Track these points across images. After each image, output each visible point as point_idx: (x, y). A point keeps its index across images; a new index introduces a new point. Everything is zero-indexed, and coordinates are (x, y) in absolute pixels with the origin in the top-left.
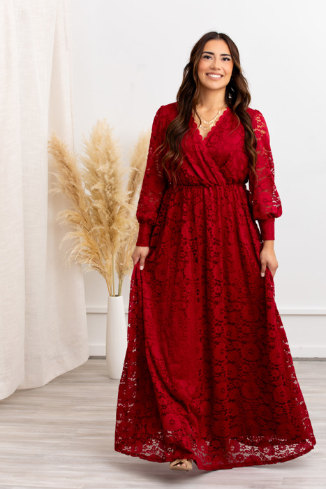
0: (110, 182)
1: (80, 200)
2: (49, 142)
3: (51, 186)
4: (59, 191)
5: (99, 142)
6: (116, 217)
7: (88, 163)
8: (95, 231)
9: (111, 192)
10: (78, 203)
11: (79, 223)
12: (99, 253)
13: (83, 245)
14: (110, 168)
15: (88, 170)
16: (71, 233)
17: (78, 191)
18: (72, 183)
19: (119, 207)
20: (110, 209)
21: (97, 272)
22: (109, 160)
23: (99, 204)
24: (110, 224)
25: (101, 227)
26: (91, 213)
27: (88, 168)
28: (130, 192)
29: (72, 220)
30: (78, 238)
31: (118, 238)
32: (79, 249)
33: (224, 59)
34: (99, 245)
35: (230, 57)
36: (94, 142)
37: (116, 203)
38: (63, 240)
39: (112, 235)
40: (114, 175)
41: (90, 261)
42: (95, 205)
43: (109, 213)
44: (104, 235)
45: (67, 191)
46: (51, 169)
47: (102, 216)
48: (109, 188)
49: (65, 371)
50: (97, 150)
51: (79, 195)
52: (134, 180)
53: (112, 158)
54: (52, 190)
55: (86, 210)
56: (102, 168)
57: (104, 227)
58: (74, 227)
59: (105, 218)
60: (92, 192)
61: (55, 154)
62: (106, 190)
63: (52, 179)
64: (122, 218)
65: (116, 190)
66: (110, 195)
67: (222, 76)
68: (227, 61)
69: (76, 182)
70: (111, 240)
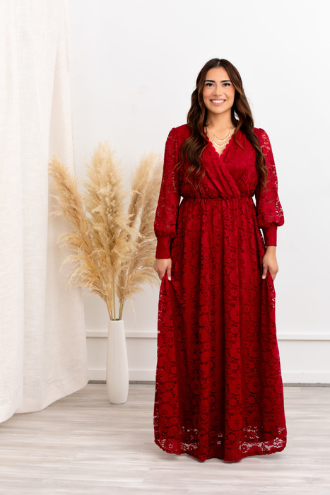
0: (111, 205)
1: (81, 223)
2: (50, 164)
3: (52, 209)
4: (60, 213)
5: (101, 164)
6: (117, 240)
7: (89, 186)
8: (96, 254)
9: (112, 215)
10: (79, 225)
11: (79, 246)
12: (100, 276)
13: (83, 268)
14: (112, 190)
15: (89, 193)
16: (72, 256)
17: (79, 214)
18: (73, 206)
19: (120, 231)
20: (111, 233)
21: (97, 296)
22: (110, 183)
23: (99, 227)
24: (111, 247)
25: (101, 250)
26: (92, 236)
27: (89, 191)
28: (131, 215)
29: (72, 243)
30: (78, 261)
31: (119, 262)
32: (80, 272)
33: (226, 85)
34: (100, 269)
35: (230, 83)
36: (95, 165)
37: (117, 226)
38: (63, 263)
39: (113, 258)
40: (114, 198)
41: (91, 285)
42: (95, 228)
43: (110, 236)
44: (105, 257)
45: (67, 213)
46: (52, 191)
47: (102, 240)
48: (111, 211)
49: (65, 396)
50: (98, 172)
51: (80, 218)
52: (135, 203)
53: (114, 181)
54: (53, 213)
55: (87, 233)
56: (103, 190)
57: (105, 251)
58: (75, 250)
59: (106, 241)
60: (93, 215)
61: (55, 177)
62: (107, 213)
63: (52, 202)
64: (123, 241)
65: (118, 213)
66: (111, 218)
67: (225, 100)
68: (228, 87)
69: (76, 204)
70: (112, 263)
